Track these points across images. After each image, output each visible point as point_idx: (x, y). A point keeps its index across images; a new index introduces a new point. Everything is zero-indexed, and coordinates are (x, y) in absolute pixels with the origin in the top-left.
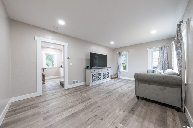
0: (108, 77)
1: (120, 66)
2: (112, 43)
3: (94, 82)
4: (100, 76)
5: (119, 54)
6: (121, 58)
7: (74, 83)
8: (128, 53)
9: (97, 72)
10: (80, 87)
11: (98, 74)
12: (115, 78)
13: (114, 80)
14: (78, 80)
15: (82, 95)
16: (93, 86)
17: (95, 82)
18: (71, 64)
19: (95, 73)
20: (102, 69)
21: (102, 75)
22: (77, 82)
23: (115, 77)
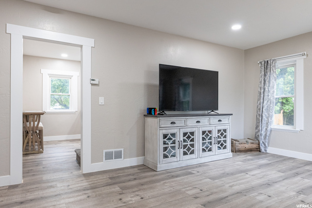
0: (222, 146)
1: (268, 110)
2: (236, 27)
3: (170, 159)
4: (192, 140)
5: (267, 66)
6: (272, 80)
7: (109, 156)
8: (300, 61)
9: (180, 128)
10: (126, 171)
11: (185, 134)
12: (250, 150)
13: (242, 157)
14: (122, 149)
15: (124, 200)
16: (167, 171)
17: (174, 159)
18: (101, 100)
19: (173, 131)
20: (198, 118)
21: (198, 137)
22: (118, 155)
23: (248, 146)
